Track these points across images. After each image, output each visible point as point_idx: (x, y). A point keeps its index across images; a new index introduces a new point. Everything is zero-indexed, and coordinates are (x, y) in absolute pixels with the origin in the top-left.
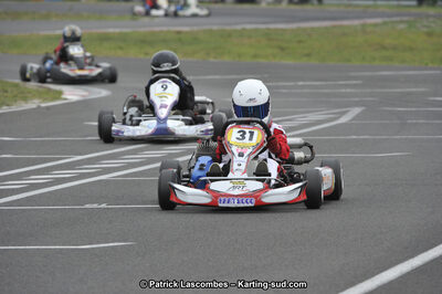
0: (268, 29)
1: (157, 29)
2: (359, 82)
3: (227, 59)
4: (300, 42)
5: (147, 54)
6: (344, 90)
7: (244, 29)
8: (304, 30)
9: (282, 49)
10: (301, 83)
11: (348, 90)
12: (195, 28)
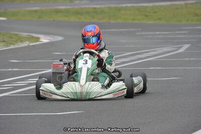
0: (139, 6)
1: (83, 6)
2: (187, 32)
3: (119, 21)
4: (155, 12)
5: (80, 19)
6: (179, 36)
7: (127, 7)
8: (157, 6)
9: (147, 16)
10: (158, 33)
11: (182, 36)
12: (102, 6)
